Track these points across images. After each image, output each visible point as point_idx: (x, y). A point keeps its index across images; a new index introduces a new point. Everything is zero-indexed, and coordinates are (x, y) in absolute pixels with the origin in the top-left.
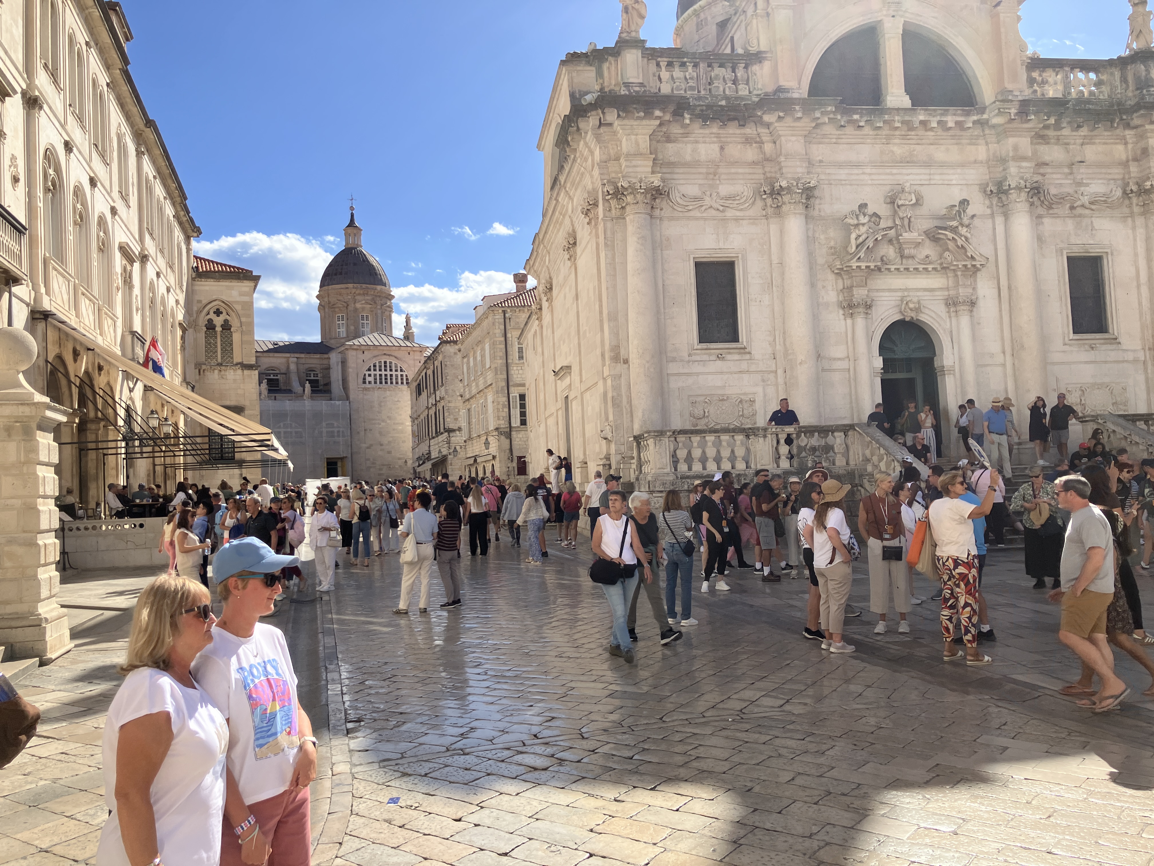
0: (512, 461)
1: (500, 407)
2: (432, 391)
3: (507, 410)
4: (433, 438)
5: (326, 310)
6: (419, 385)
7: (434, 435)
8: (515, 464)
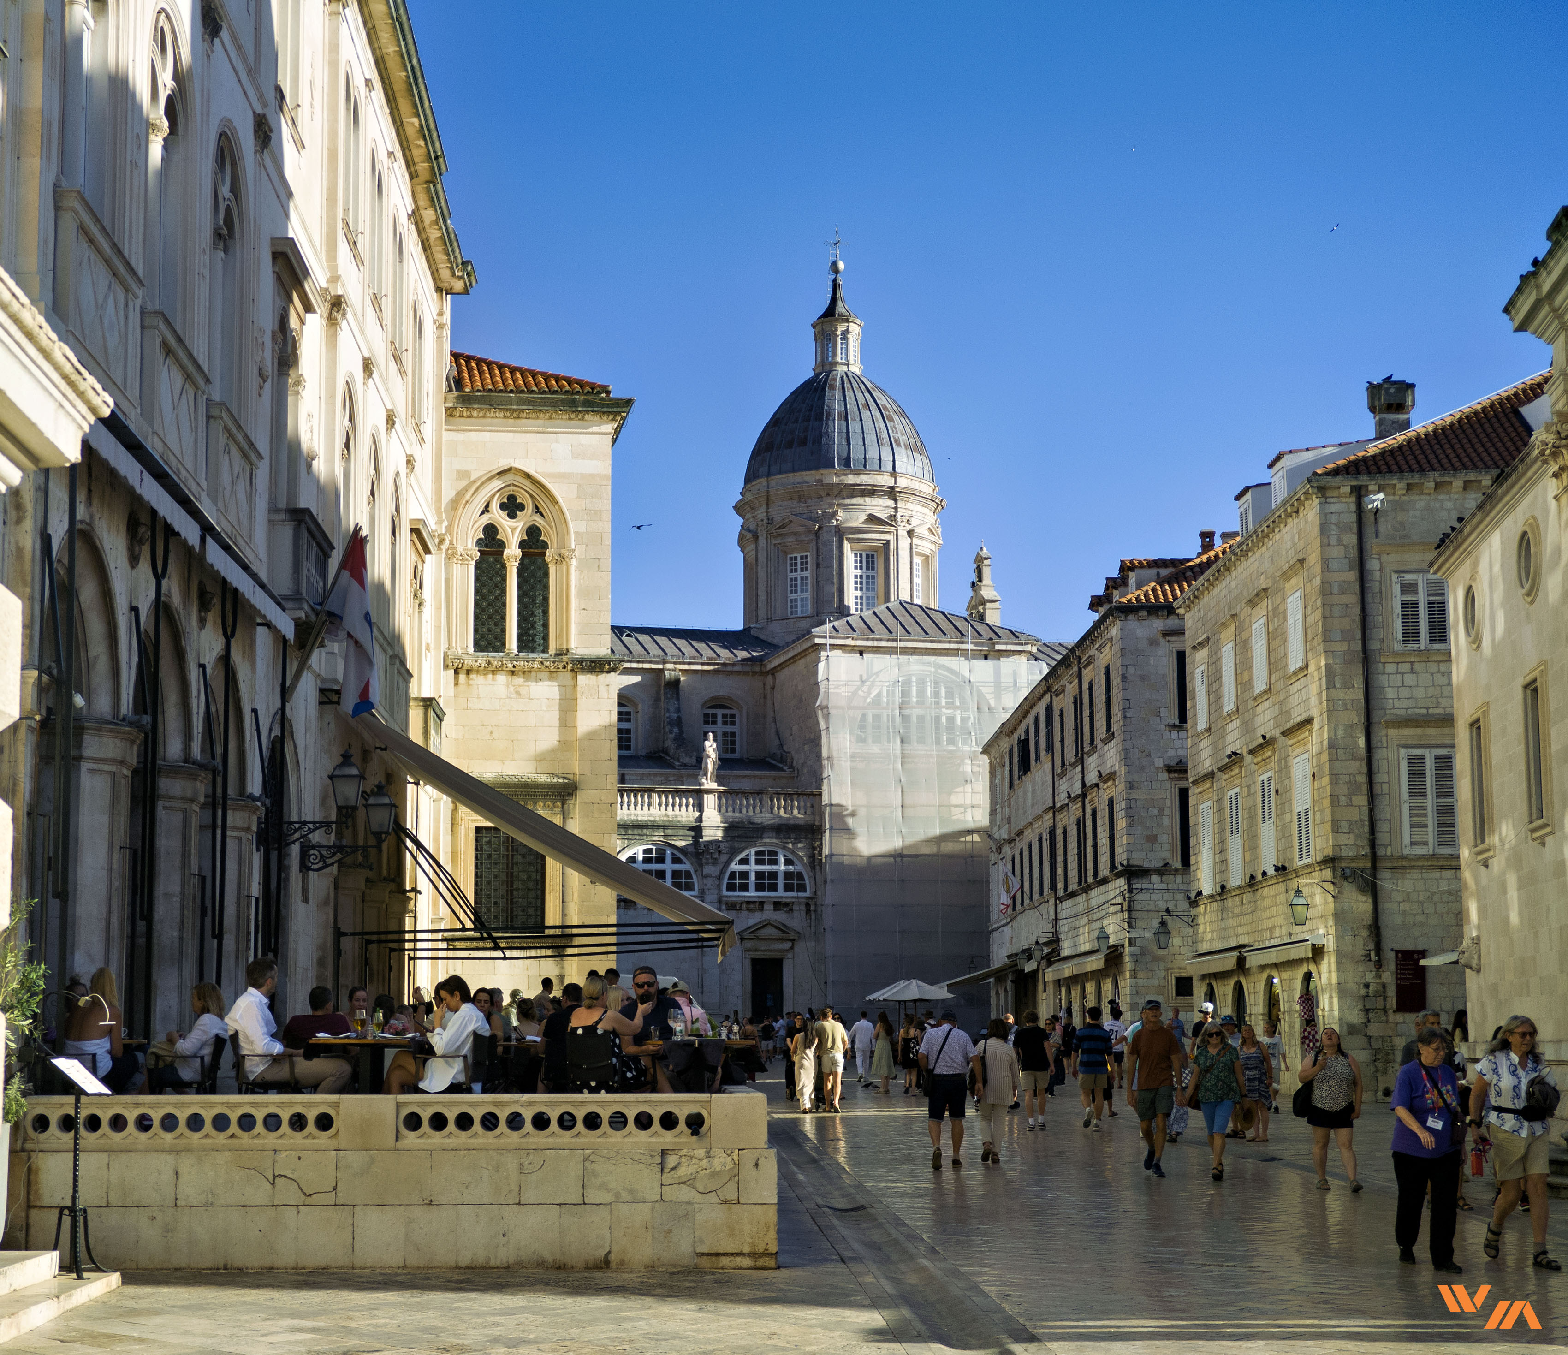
0: (1379, 965)
1: (1343, 789)
2: (1070, 756)
3: (1362, 800)
4: (1072, 895)
5: (762, 542)
6: (1024, 744)
7: (1073, 886)
8: (1388, 976)
